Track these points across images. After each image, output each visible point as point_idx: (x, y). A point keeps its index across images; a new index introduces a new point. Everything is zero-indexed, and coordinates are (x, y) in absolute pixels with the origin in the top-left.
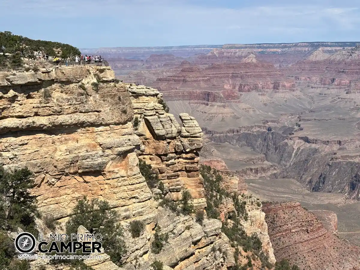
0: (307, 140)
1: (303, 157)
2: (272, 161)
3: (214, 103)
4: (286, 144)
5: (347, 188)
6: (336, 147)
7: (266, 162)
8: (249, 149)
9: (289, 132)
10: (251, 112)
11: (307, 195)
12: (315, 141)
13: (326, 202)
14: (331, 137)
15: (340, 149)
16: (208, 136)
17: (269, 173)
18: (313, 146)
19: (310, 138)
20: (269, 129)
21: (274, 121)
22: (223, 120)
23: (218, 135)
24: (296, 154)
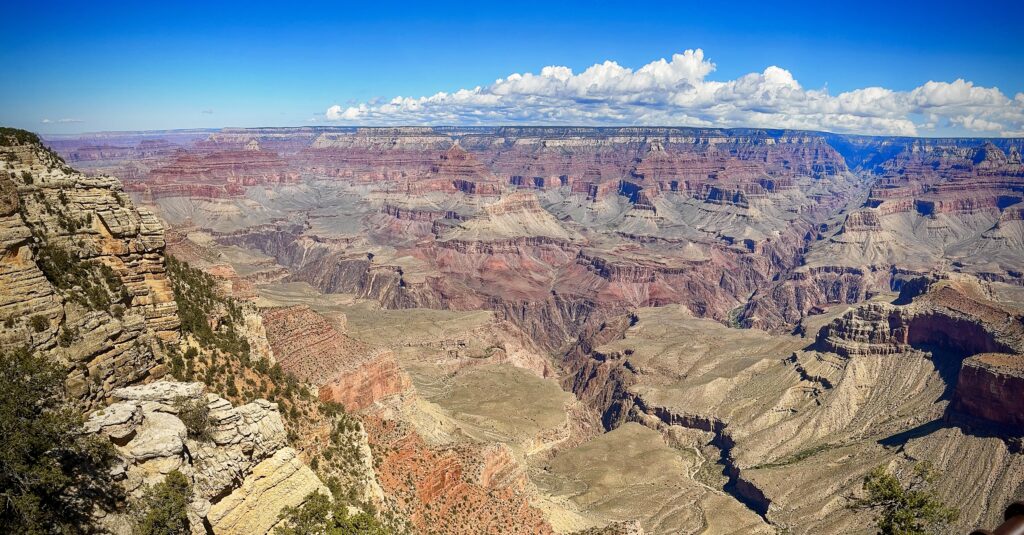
0: (317, 240)
1: (314, 258)
2: (284, 264)
3: (217, 200)
4: (296, 244)
5: (356, 288)
6: (344, 246)
7: (277, 265)
8: (259, 251)
9: (298, 230)
10: (258, 210)
11: (319, 297)
12: (324, 240)
13: (337, 303)
14: (339, 236)
15: (348, 247)
16: (214, 238)
17: (281, 277)
18: (323, 245)
19: (320, 236)
20: (278, 228)
21: (282, 220)
22: (229, 219)
23: (225, 237)
24: (307, 255)
